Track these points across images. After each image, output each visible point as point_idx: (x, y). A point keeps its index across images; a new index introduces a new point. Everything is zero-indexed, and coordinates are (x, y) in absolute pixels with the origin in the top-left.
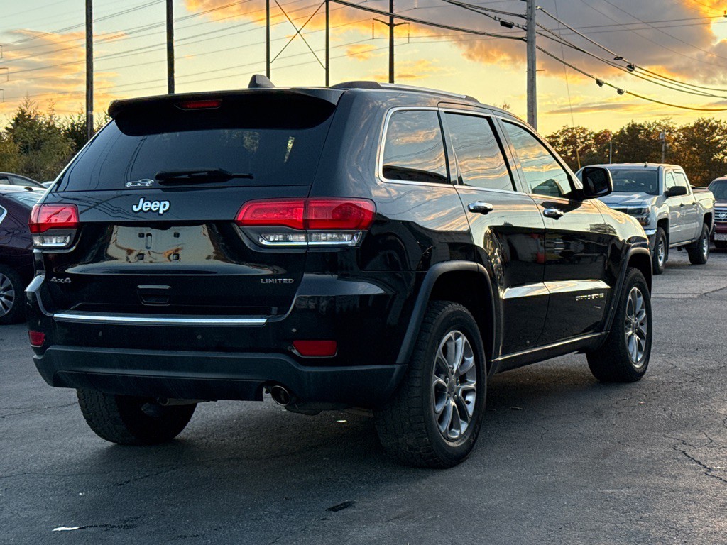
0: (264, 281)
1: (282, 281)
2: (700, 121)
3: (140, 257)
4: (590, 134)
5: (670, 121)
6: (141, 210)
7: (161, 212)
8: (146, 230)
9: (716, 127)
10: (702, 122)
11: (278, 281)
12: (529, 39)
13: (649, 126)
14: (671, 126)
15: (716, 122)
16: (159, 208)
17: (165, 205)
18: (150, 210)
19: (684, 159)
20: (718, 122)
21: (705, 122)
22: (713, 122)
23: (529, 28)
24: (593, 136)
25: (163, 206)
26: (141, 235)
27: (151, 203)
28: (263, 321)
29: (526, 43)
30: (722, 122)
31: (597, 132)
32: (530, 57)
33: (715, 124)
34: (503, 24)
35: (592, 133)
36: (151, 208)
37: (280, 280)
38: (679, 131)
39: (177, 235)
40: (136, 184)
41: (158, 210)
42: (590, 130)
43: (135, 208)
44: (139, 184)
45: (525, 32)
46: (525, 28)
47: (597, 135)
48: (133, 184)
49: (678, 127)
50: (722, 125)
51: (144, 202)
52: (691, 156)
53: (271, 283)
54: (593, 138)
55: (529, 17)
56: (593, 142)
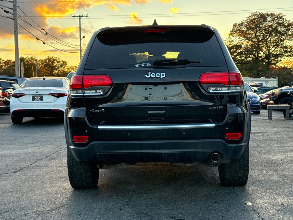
0: (211, 108)
1: (218, 108)
2: (49, 57)
3: (146, 99)
4: (3, 61)
5: (36, 57)
6: (151, 77)
7: (161, 78)
8: (148, 87)
9: (55, 60)
10: (50, 58)
11: (217, 108)
12: (15, 19)
13: (29, 58)
14: (36, 59)
15: (55, 58)
16: (160, 76)
17: (163, 75)
18: (156, 77)
19: (43, 72)
20: (56, 58)
21: (51, 58)
22: (54, 58)
23: (14, 14)
24: (4, 61)
25: (162, 75)
26: (146, 89)
27: (156, 74)
28: (214, 125)
29: (13, 20)
30: (57, 58)
31: (6, 60)
32: (15, 26)
33: (55, 59)
34: (5, 11)
35: (4, 60)
36: (155, 76)
37: (218, 107)
38: (39, 61)
39: (165, 88)
40: (142, 65)
41: (160, 77)
42: (2, 59)
43: (146, 76)
44: (143, 66)
45: (13, 16)
46: (13, 14)
47: (6, 62)
48: (139, 65)
49: (39, 59)
50: (58, 59)
51: (151, 74)
52: (46, 71)
53: (214, 109)
54: (4, 62)
55: (14, 10)
56: (4, 64)
